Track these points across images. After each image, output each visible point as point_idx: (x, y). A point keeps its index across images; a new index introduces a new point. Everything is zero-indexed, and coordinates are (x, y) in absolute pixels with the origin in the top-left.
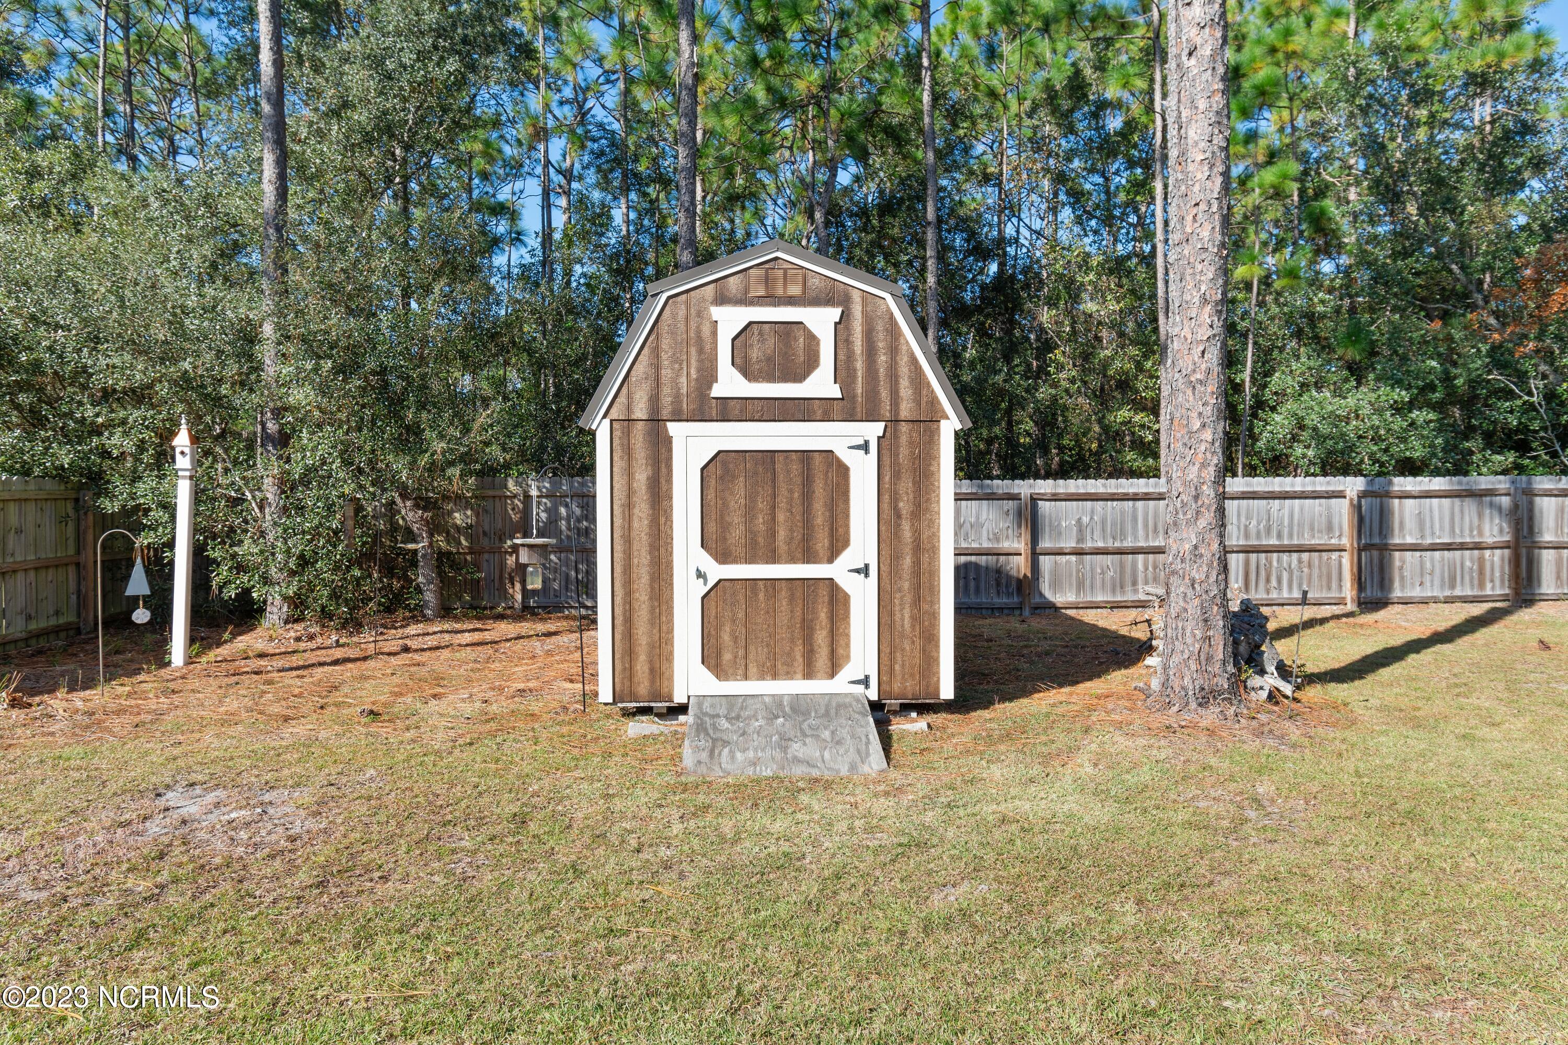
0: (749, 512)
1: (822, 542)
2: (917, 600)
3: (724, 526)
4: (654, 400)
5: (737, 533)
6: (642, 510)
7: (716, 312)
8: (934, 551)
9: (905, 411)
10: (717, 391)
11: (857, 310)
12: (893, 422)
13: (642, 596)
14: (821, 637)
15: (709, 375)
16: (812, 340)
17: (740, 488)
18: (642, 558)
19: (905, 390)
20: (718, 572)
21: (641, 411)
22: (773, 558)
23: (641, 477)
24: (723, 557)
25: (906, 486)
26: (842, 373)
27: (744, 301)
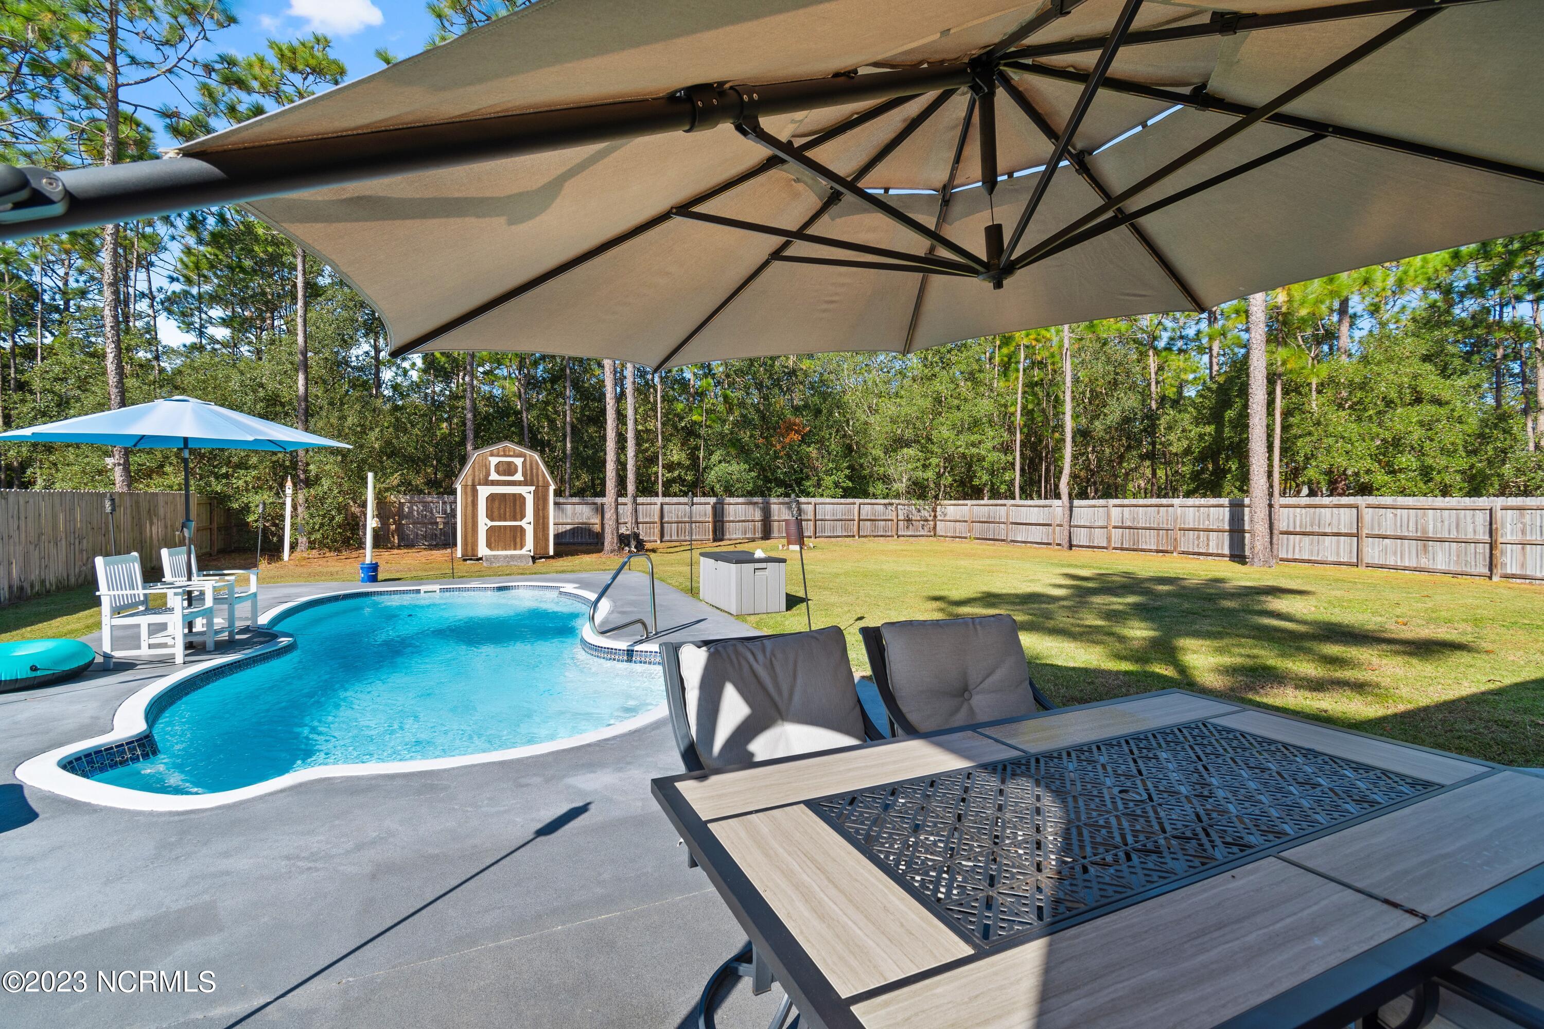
0: (499, 508)
1: (519, 516)
2: (544, 530)
3: (492, 512)
4: (473, 480)
5: (496, 514)
6: (470, 508)
7: (491, 459)
8: (548, 518)
9: (541, 483)
10: (490, 478)
11: (528, 459)
12: (537, 487)
13: (470, 530)
14: (518, 540)
15: (488, 474)
16: (516, 466)
17: (497, 503)
18: (470, 521)
19: (541, 479)
20: (490, 524)
21: (470, 483)
22: (505, 520)
23: (470, 500)
24: (492, 520)
25: (541, 502)
26: (524, 474)
27: (498, 456)
